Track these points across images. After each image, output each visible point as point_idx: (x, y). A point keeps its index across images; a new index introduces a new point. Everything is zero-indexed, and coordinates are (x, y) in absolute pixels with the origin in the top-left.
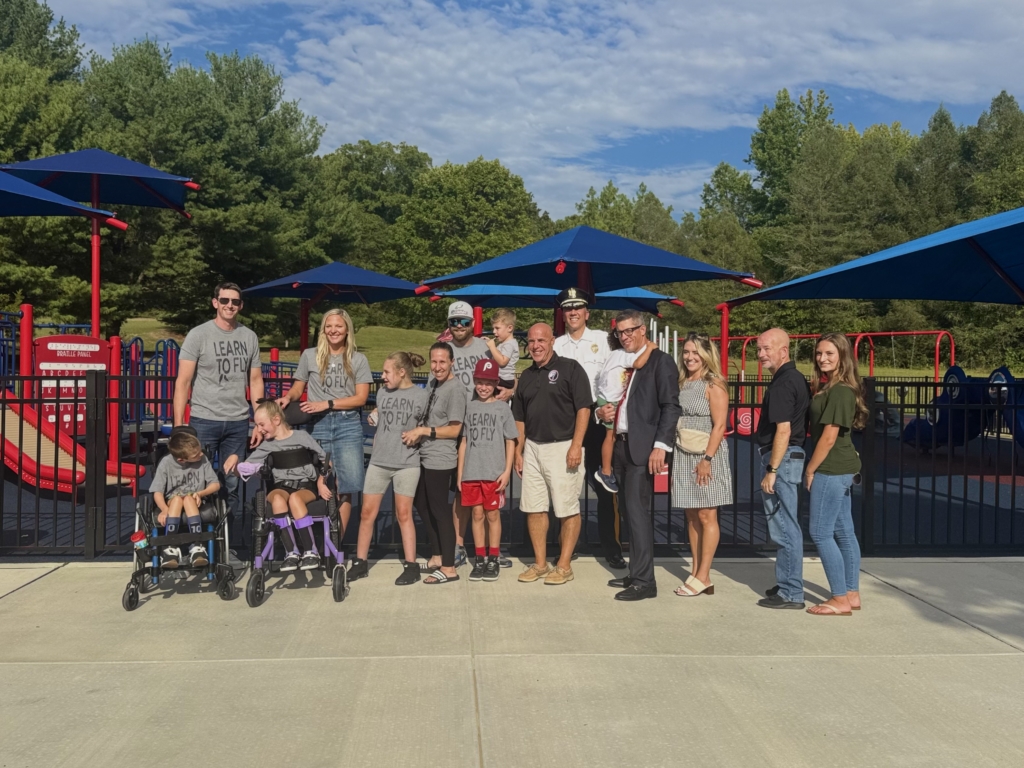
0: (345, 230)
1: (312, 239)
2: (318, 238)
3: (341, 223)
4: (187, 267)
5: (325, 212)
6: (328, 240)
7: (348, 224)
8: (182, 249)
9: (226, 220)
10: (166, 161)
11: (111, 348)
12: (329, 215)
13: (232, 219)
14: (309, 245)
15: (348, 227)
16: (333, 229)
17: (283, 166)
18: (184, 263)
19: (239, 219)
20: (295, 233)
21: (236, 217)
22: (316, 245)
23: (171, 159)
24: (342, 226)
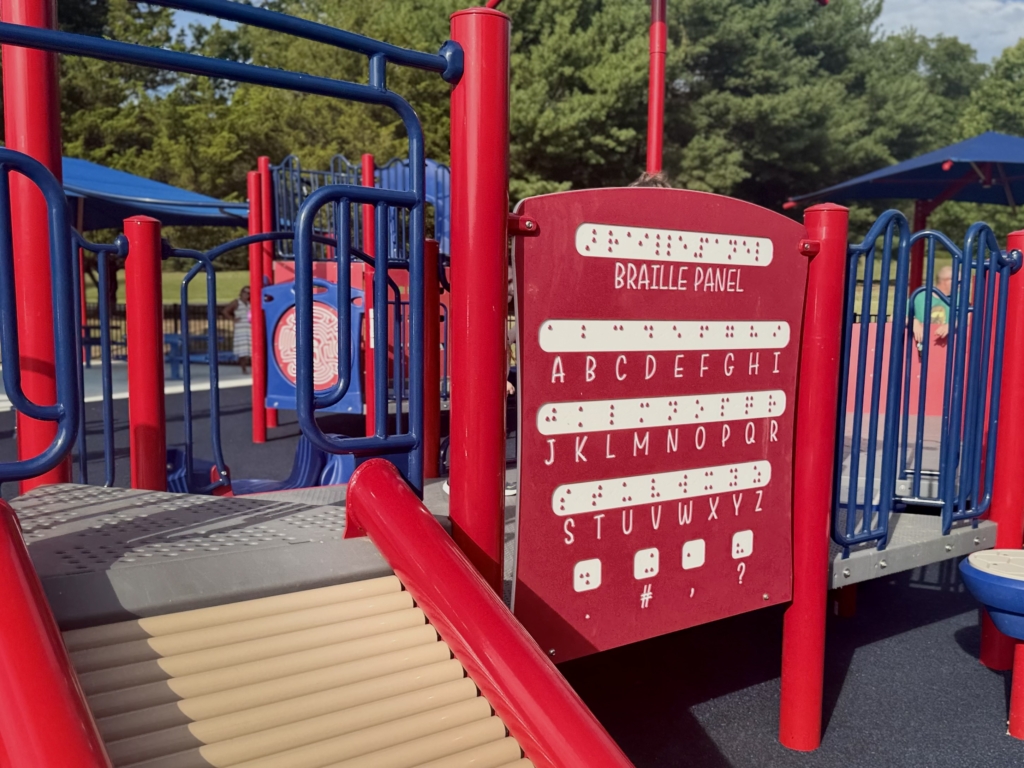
0: (920, 118)
1: (872, 137)
2: (880, 131)
3: (915, 108)
4: (724, 177)
5: (891, 96)
6: (894, 134)
7: (926, 109)
8: (718, 155)
9: (774, 110)
10: (704, 36)
11: (811, 255)
12: (896, 99)
13: (780, 108)
14: (868, 142)
15: (926, 114)
16: (903, 117)
17: (839, 39)
18: (722, 172)
19: (791, 108)
20: (852, 127)
21: (785, 106)
22: (876, 142)
23: (710, 33)
24: (917, 112)
